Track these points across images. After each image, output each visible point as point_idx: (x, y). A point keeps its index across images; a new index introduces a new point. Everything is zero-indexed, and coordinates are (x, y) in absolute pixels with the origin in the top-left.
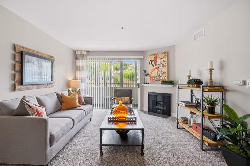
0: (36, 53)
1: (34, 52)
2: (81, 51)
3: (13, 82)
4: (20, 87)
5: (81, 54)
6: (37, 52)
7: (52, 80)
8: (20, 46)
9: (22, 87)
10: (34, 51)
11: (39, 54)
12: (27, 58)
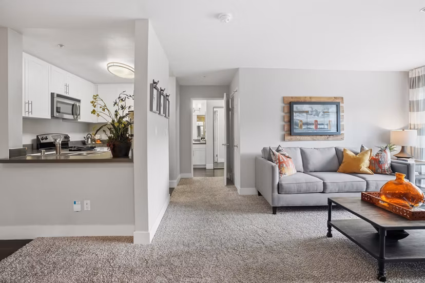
0: (308, 100)
1: (306, 99)
2: (419, 70)
3: (283, 133)
4: (289, 137)
5: (420, 75)
6: (310, 98)
7: (337, 131)
8: (289, 97)
9: (292, 137)
10: (305, 97)
11: (313, 100)
12: (296, 107)
